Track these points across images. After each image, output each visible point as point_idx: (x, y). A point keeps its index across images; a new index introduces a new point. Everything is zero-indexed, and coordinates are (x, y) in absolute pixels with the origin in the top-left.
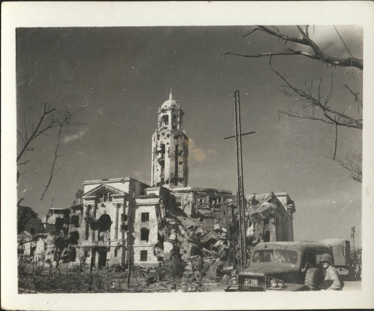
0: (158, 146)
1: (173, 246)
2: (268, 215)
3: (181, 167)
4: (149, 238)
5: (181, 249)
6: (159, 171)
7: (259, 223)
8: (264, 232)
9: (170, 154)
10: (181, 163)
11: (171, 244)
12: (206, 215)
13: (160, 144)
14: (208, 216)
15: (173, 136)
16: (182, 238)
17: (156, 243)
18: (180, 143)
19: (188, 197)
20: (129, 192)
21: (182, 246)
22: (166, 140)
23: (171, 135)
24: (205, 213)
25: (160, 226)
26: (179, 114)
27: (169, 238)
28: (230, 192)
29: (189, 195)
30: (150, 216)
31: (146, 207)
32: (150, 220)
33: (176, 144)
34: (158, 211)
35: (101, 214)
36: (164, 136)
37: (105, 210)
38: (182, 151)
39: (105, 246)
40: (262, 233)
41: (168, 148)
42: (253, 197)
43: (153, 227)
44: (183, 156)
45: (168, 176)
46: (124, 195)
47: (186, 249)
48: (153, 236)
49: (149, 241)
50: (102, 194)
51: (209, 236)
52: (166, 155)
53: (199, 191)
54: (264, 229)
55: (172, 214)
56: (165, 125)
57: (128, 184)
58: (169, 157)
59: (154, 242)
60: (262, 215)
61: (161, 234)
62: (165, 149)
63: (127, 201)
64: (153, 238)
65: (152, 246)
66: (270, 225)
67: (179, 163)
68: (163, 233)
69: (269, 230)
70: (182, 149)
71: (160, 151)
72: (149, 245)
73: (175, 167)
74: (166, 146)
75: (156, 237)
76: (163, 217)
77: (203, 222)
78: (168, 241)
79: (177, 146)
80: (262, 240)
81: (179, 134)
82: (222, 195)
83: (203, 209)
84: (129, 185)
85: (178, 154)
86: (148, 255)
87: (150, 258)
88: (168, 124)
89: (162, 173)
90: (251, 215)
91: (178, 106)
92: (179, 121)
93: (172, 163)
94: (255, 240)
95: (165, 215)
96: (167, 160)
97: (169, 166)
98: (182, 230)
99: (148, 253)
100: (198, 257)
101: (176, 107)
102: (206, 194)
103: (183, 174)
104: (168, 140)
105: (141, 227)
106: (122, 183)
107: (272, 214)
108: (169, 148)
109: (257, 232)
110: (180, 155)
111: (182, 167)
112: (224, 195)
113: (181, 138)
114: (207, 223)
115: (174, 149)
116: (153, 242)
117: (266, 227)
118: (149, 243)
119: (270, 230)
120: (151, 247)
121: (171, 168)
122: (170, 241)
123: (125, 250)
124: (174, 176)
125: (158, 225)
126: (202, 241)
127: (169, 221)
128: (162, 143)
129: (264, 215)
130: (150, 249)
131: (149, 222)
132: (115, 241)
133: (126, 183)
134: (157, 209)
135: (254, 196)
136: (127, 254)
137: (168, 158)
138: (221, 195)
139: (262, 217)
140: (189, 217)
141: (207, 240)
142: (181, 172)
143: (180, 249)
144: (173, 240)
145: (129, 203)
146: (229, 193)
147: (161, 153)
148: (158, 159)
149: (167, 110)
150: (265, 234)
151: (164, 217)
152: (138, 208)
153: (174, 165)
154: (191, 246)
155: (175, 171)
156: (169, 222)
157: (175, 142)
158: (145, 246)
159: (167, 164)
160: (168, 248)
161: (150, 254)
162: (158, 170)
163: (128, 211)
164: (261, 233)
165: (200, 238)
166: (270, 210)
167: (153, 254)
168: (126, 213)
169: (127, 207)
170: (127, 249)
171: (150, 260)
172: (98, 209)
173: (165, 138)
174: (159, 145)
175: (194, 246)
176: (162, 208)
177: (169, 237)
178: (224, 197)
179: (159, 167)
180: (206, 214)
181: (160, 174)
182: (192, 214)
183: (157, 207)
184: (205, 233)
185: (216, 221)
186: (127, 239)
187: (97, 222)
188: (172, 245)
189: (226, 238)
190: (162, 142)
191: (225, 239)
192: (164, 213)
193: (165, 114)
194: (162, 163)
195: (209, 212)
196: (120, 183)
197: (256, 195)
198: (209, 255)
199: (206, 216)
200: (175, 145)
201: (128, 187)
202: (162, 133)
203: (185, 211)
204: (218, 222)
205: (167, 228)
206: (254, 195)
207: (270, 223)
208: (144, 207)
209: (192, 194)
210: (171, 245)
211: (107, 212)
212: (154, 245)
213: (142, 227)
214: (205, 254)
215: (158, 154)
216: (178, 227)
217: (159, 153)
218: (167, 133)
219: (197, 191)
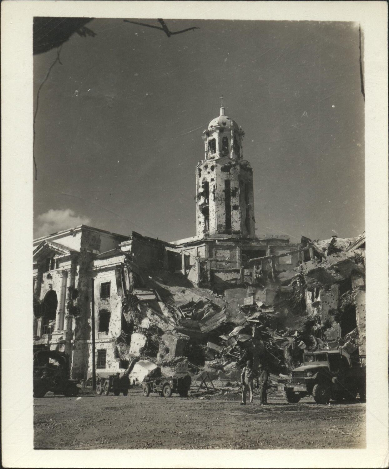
0: (200, 186)
1: (147, 341)
2: (350, 272)
3: (236, 215)
4: (109, 328)
5: (161, 346)
6: (202, 224)
7: (327, 289)
8: (339, 306)
9: (216, 196)
10: (236, 208)
11: (143, 336)
12: (233, 282)
13: (203, 183)
14: (236, 284)
15: (220, 166)
16: (165, 324)
17: (118, 336)
18: (232, 177)
19: (199, 252)
20: (81, 249)
21: (162, 340)
22: (209, 174)
23: (216, 166)
24: (230, 278)
25: (125, 304)
26: (232, 134)
27: (140, 326)
28: (285, 239)
29: (200, 249)
30: (111, 288)
31: (107, 273)
32: (111, 295)
33: (226, 179)
34: (120, 277)
35: (46, 290)
36: (208, 169)
37: (51, 283)
38: (236, 189)
39: (43, 344)
40: (336, 308)
41: (212, 187)
42: (330, 242)
43: (115, 307)
44: (240, 197)
45: (215, 230)
46: (70, 254)
47: (168, 345)
48: (115, 323)
49: (109, 332)
50: (49, 257)
51: (219, 320)
52: (211, 196)
53: (219, 241)
54: (340, 301)
55: (159, 283)
56: (212, 154)
57: (79, 235)
58: (215, 199)
59: (116, 334)
60: (333, 273)
61: (128, 319)
62: (210, 189)
63: (78, 265)
64: (115, 328)
65: (113, 341)
66: (354, 293)
67: (232, 208)
68: (131, 316)
69: (353, 302)
70: (237, 186)
71: (202, 194)
72: (108, 340)
73: (225, 215)
74: (210, 184)
75: (119, 324)
76: (128, 287)
77: (223, 294)
78: (138, 332)
79: (227, 183)
80: (335, 322)
81: (230, 163)
82: (267, 244)
83: (226, 272)
84: (82, 238)
85: (231, 194)
86: (107, 357)
87: (110, 363)
88: (215, 152)
89: (205, 227)
90: (306, 273)
91: (231, 122)
92: (232, 145)
93: (220, 208)
94: (319, 323)
95: (131, 284)
96: (212, 206)
97: (215, 215)
98: (164, 309)
99: (107, 353)
100: (181, 360)
101: (227, 125)
102: (233, 245)
103: (239, 224)
104: (213, 175)
105: (99, 308)
106: (72, 236)
107: (359, 269)
108: (214, 186)
109: (323, 306)
110: (234, 195)
111: (238, 213)
112: (273, 244)
113: (235, 169)
114: (231, 296)
115: (223, 187)
116: (114, 335)
117: (344, 296)
118: (110, 336)
119: (355, 302)
120: (112, 343)
121: (218, 217)
122: (143, 330)
123: (72, 348)
124: (224, 230)
125: (123, 304)
126: (203, 329)
127: (137, 294)
128: (205, 181)
129: (337, 271)
130: (110, 347)
131: (110, 298)
132: (57, 334)
133: (77, 235)
134: (119, 273)
135: (334, 241)
136: (74, 357)
137: (214, 202)
138: (265, 244)
139: (333, 277)
140: (196, 286)
141: (215, 327)
142: (237, 222)
143: (158, 345)
144: (146, 329)
145: (81, 269)
146: (283, 241)
147: (203, 196)
148: (200, 205)
149: (213, 132)
150: (343, 310)
151: (130, 287)
152: (97, 275)
153: (224, 212)
154: (176, 340)
155: (226, 221)
156: (137, 296)
157: (224, 176)
158: (103, 342)
159: (212, 211)
160: (138, 344)
161: (110, 357)
162: (200, 223)
163: (78, 281)
164: (333, 309)
165: (200, 324)
166: (354, 261)
167: (113, 356)
168: (76, 286)
169: (77, 275)
170: (74, 348)
171: (109, 367)
172: (43, 283)
173: (209, 173)
174: (201, 184)
175: (183, 339)
176: (127, 272)
177: (140, 323)
178: (271, 248)
179: (202, 218)
180: (233, 280)
181: (203, 229)
182: (200, 282)
183: (119, 271)
184: (211, 313)
185: (250, 291)
186: (76, 330)
187: (42, 303)
188: (146, 338)
189: (258, 321)
190: (204, 179)
191: (257, 323)
192: (131, 281)
193: (211, 138)
194: (205, 211)
195: (239, 276)
196: (70, 236)
197: (338, 239)
198: (216, 355)
199: (232, 284)
200: (224, 180)
201: (80, 241)
202: (205, 165)
203: (189, 278)
204: (253, 292)
205: (141, 308)
206: (332, 239)
207: (355, 288)
208: (104, 273)
209: (204, 247)
210: (144, 339)
211: (53, 286)
212: (116, 340)
213: (101, 309)
214: (209, 355)
215: (200, 198)
216: (158, 304)
217: (202, 197)
218: (211, 165)
219: (215, 240)
